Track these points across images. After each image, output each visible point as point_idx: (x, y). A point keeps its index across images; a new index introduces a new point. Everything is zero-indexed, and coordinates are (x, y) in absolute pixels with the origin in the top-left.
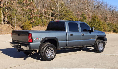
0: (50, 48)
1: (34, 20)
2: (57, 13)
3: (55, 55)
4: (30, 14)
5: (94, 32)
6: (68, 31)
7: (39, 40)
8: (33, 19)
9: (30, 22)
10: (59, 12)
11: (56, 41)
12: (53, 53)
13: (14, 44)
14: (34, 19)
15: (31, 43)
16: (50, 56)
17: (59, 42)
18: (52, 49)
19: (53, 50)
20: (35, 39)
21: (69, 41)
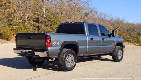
0: (70, 55)
1: (15, 27)
2: (44, 19)
3: (76, 64)
4: (10, 18)
5: (115, 36)
6: (88, 35)
7: (58, 44)
8: (14, 25)
9: (11, 29)
10: (46, 17)
11: (76, 46)
12: (74, 61)
13: (21, 50)
14: (16, 25)
15: (49, 48)
16: (70, 65)
17: (80, 47)
18: (72, 56)
19: (73, 58)
20: (54, 43)
21: (89, 47)
